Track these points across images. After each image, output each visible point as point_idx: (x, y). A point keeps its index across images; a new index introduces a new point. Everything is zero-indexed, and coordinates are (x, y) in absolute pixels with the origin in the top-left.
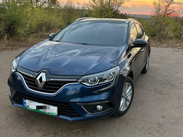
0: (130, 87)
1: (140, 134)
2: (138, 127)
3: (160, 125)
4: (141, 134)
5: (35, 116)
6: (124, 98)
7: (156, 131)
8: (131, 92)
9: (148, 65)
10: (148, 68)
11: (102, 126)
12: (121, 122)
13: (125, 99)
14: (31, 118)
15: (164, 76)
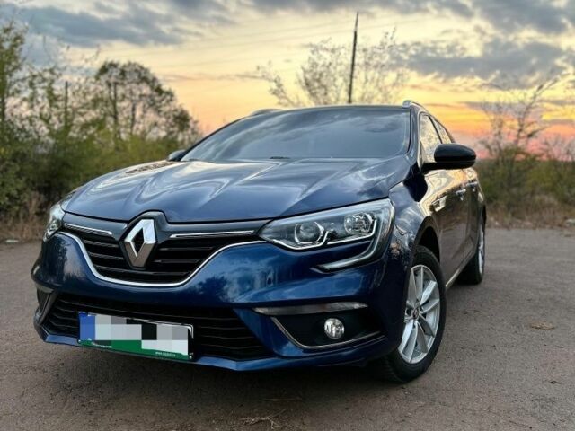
0: (433, 284)
1: (480, 423)
2: (469, 407)
3: (545, 402)
4: (482, 425)
5: (117, 386)
6: (414, 318)
7: (536, 417)
8: (437, 301)
9: (483, 258)
10: (483, 267)
11: (347, 409)
12: (411, 397)
13: (417, 322)
14: (102, 393)
15: (541, 289)
